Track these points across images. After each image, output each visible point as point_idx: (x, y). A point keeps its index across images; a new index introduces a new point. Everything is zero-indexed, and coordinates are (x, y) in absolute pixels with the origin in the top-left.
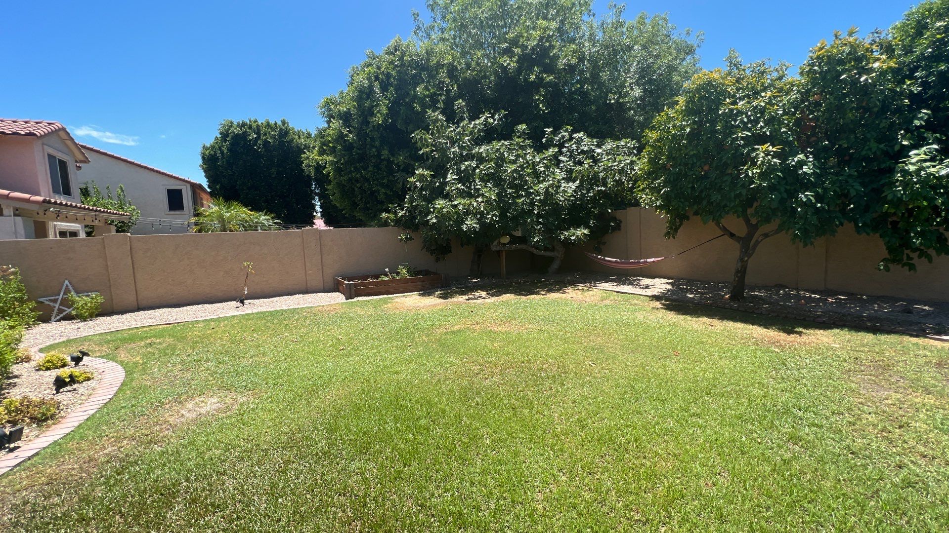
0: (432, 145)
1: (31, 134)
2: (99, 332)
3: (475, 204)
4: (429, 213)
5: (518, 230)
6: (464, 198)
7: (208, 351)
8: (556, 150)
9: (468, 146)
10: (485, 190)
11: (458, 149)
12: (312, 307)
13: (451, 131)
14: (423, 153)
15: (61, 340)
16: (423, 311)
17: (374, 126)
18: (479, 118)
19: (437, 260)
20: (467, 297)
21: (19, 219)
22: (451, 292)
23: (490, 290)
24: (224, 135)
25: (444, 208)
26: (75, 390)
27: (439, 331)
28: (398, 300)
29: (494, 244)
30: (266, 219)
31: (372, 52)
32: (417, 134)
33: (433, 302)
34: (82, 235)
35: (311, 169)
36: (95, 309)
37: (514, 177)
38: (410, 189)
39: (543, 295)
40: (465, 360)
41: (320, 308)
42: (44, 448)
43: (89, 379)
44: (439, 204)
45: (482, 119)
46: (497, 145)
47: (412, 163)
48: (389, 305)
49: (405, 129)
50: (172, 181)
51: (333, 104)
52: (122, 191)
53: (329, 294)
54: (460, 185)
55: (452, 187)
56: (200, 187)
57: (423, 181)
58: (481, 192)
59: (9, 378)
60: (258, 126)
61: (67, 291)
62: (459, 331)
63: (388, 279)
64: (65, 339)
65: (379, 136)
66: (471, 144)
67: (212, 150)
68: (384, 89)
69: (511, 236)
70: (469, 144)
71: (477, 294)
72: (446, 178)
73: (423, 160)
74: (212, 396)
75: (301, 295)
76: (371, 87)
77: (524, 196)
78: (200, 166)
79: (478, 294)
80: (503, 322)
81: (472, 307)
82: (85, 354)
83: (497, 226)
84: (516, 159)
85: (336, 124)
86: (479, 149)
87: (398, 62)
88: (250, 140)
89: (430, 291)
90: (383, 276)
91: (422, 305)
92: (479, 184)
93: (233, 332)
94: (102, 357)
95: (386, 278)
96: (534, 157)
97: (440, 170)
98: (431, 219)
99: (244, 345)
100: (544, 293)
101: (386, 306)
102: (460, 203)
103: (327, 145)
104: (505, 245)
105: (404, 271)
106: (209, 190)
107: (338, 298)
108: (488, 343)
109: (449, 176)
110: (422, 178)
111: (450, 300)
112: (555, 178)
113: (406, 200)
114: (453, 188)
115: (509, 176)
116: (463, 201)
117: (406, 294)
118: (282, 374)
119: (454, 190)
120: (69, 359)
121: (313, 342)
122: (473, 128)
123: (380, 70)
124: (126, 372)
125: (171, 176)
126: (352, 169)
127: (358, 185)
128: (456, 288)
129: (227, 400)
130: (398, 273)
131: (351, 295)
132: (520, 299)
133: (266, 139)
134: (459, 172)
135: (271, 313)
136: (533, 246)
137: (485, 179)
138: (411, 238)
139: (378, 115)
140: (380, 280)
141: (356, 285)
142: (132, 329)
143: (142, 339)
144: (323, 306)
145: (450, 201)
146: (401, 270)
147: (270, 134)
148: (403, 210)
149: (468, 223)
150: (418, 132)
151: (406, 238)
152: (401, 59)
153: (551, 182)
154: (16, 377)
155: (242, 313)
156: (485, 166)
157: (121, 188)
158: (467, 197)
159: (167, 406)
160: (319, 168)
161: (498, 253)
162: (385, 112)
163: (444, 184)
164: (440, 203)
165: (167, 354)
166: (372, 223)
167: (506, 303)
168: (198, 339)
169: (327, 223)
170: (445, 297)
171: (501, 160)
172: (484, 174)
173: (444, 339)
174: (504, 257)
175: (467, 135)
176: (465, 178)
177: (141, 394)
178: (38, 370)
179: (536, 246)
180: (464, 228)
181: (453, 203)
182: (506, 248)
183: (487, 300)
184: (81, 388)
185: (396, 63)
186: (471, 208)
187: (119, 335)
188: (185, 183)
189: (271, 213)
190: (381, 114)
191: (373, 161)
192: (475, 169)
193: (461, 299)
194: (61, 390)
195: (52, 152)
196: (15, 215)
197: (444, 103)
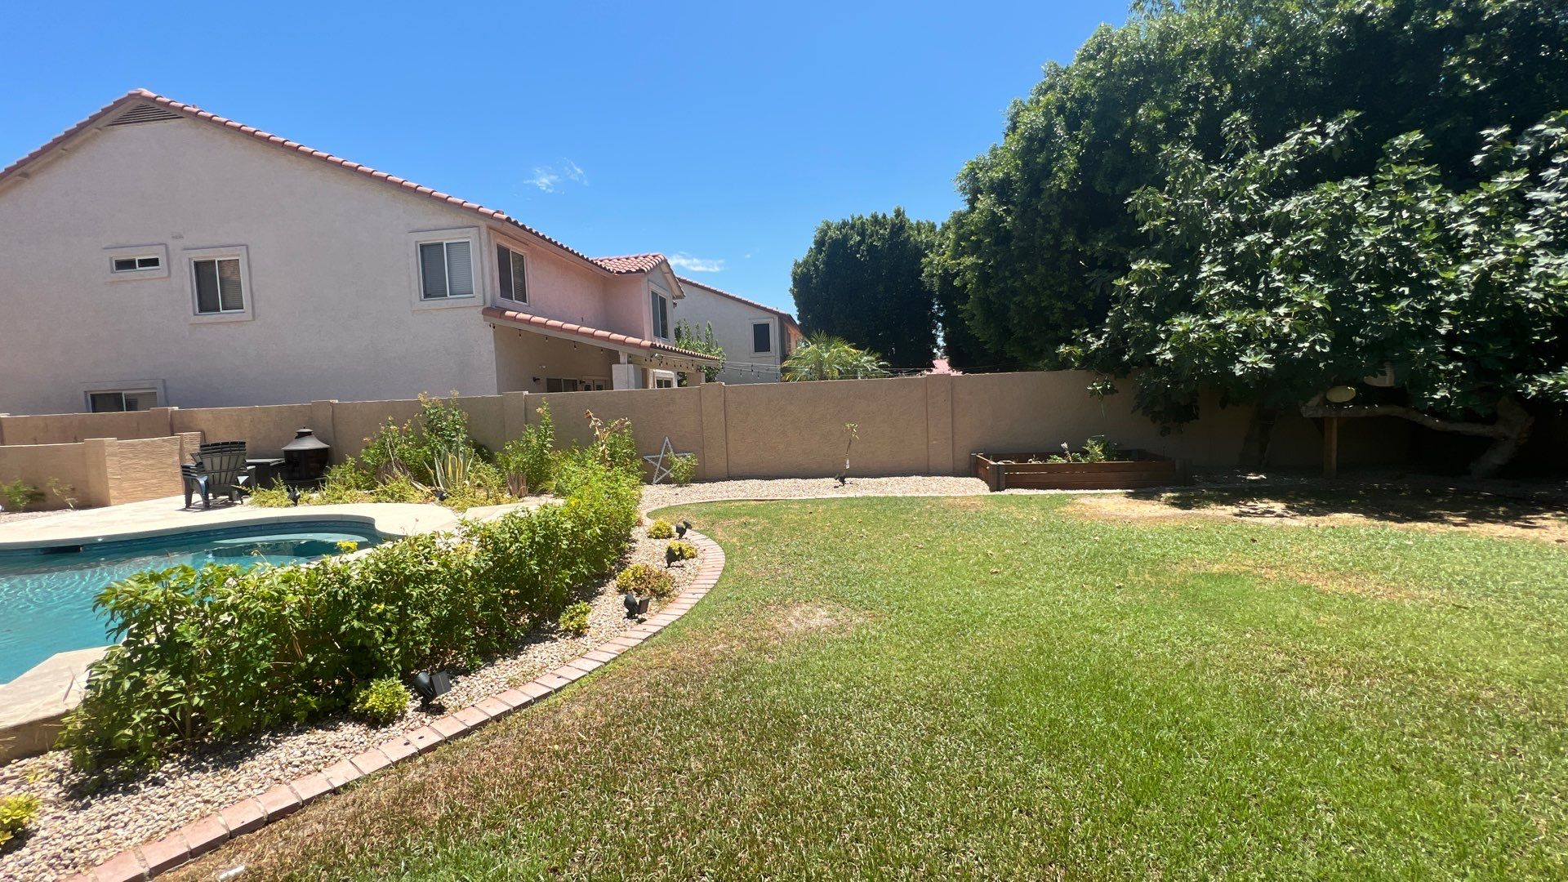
0: (1169, 213)
1: (641, 271)
2: (695, 501)
3: (1269, 320)
4: (1156, 341)
5: (1384, 374)
6: (1241, 308)
7: (808, 543)
8: (1521, 176)
9: (1253, 202)
10: (1296, 289)
11: (1231, 212)
12: (937, 498)
13: (1216, 179)
14: (1147, 231)
15: (663, 506)
16: (1139, 525)
17: (1051, 195)
18: (1283, 140)
19: (1165, 432)
20: (1236, 510)
21: (631, 366)
22: (1196, 496)
23: (1295, 500)
24: (820, 243)
25: (1192, 331)
26: (682, 566)
27: (1181, 568)
28: (1082, 500)
29: (1310, 403)
30: (868, 361)
31: (1055, 65)
32: (1138, 198)
33: (1156, 511)
34: (675, 385)
35: (935, 279)
36: (691, 473)
37: (1381, 254)
38: (1116, 300)
39: (1456, 525)
40: (1248, 636)
41: (950, 501)
42: (665, 627)
43: (693, 557)
44: (1180, 324)
45: (1293, 141)
46: (1331, 190)
47: (1122, 250)
48: (1069, 509)
49: (1109, 191)
50: (760, 313)
51: (981, 169)
52: (710, 329)
53: (963, 480)
54: (1230, 284)
55: (1211, 289)
56: (789, 317)
57: (1147, 283)
58: (1283, 295)
59: (628, 541)
60: (863, 224)
61: (667, 451)
62: (1225, 576)
63: (1065, 461)
64: (665, 505)
65: (1060, 210)
66: (1262, 197)
67: (805, 267)
68: (1072, 125)
69: (1361, 387)
70: (1255, 197)
71: (1261, 506)
72: (1199, 271)
73: (1144, 244)
74: (820, 607)
75: (920, 478)
76: (1049, 128)
77: (1407, 297)
78: (790, 290)
79: (1264, 506)
80: (1342, 572)
81: (1251, 531)
82: (688, 526)
83: (1321, 365)
84: (1391, 215)
85: (985, 202)
86: (1283, 205)
87: (1102, 71)
88: (852, 246)
89: (1148, 489)
90: (1055, 457)
91: (1135, 515)
92: (1277, 278)
93: (836, 521)
94: (701, 532)
95: (1060, 460)
96: (1443, 203)
97: (1184, 257)
98: (1159, 354)
99: (852, 542)
100: (1459, 520)
101: (1062, 509)
102: (1229, 321)
103: (967, 239)
104: (1340, 405)
105: (1097, 449)
106: (798, 322)
107: (976, 487)
108: (1305, 613)
109: (1205, 268)
110: (1144, 277)
111: (1194, 511)
112: (1516, 247)
113: (1107, 320)
114: (1212, 292)
115: (1367, 255)
116: (1238, 316)
117: (1098, 491)
118: (907, 595)
119: (1215, 295)
120: (674, 529)
121: (946, 553)
122: (1268, 163)
123: (1066, 93)
124: (726, 555)
125: (758, 307)
126: (1007, 273)
127: (1017, 299)
128: (1209, 490)
129: (840, 616)
130: (1085, 453)
131: (998, 483)
132: (1384, 527)
133: (871, 243)
134: (1229, 258)
135: (881, 500)
136: (1433, 412)
137: (1295, 270)
138: (1112, 391)
139: (1061, 174)
140: (1049, 462)
141: (1008, 468)
142: (725, 502)
143: (736, 516)
144: (955, 498)
145: (1206, 316)
146: (1092, 447)
147: (877, 233)
148: (1100, 339)
149: (1248, 360)
150: (1138, 192)
151: (1104, 390)
152: (1108, 64)
153: (1501, 257)
154: (634, 541)
155: (843, 496)
156: (1298, 240)
157: (709, 326)
158: (1248, 306)
159: (773, 608)
160: (947, 277)
161: (1320, 423)
162: (1072, 167)
163: (1195, 284)
164: (1182, 323)
165: (764, 540)
166: (1040, 364)
167: (1345, 533)
168: (795, 525)
169: (953, 365)
170: (1184, 503)
171: (1343, 222)
172: (1293, 256)
173: (1193, 586)
174: (1335, 431)
175: (1254, 182)
176: (1247, 268)
177: (743, 586)
178: (649, 537)
179: (1440, 410)
180: (1238, 370)
181: (1213, 321)
182: (1343, 414)
183: (1288, 521)
184: (689, 565)
185: (1098, 75)
186: (1259, 329)
187: (713, 508)
188: (773, 315)
189: (875, 352)
190: (1065, 172)
191: (1045, 256)
192: (1270, 247)
193: (1222, 513)
194: (673, 564)
195: (654, 288)
196: (629, 362)
197: (1198, 128)
